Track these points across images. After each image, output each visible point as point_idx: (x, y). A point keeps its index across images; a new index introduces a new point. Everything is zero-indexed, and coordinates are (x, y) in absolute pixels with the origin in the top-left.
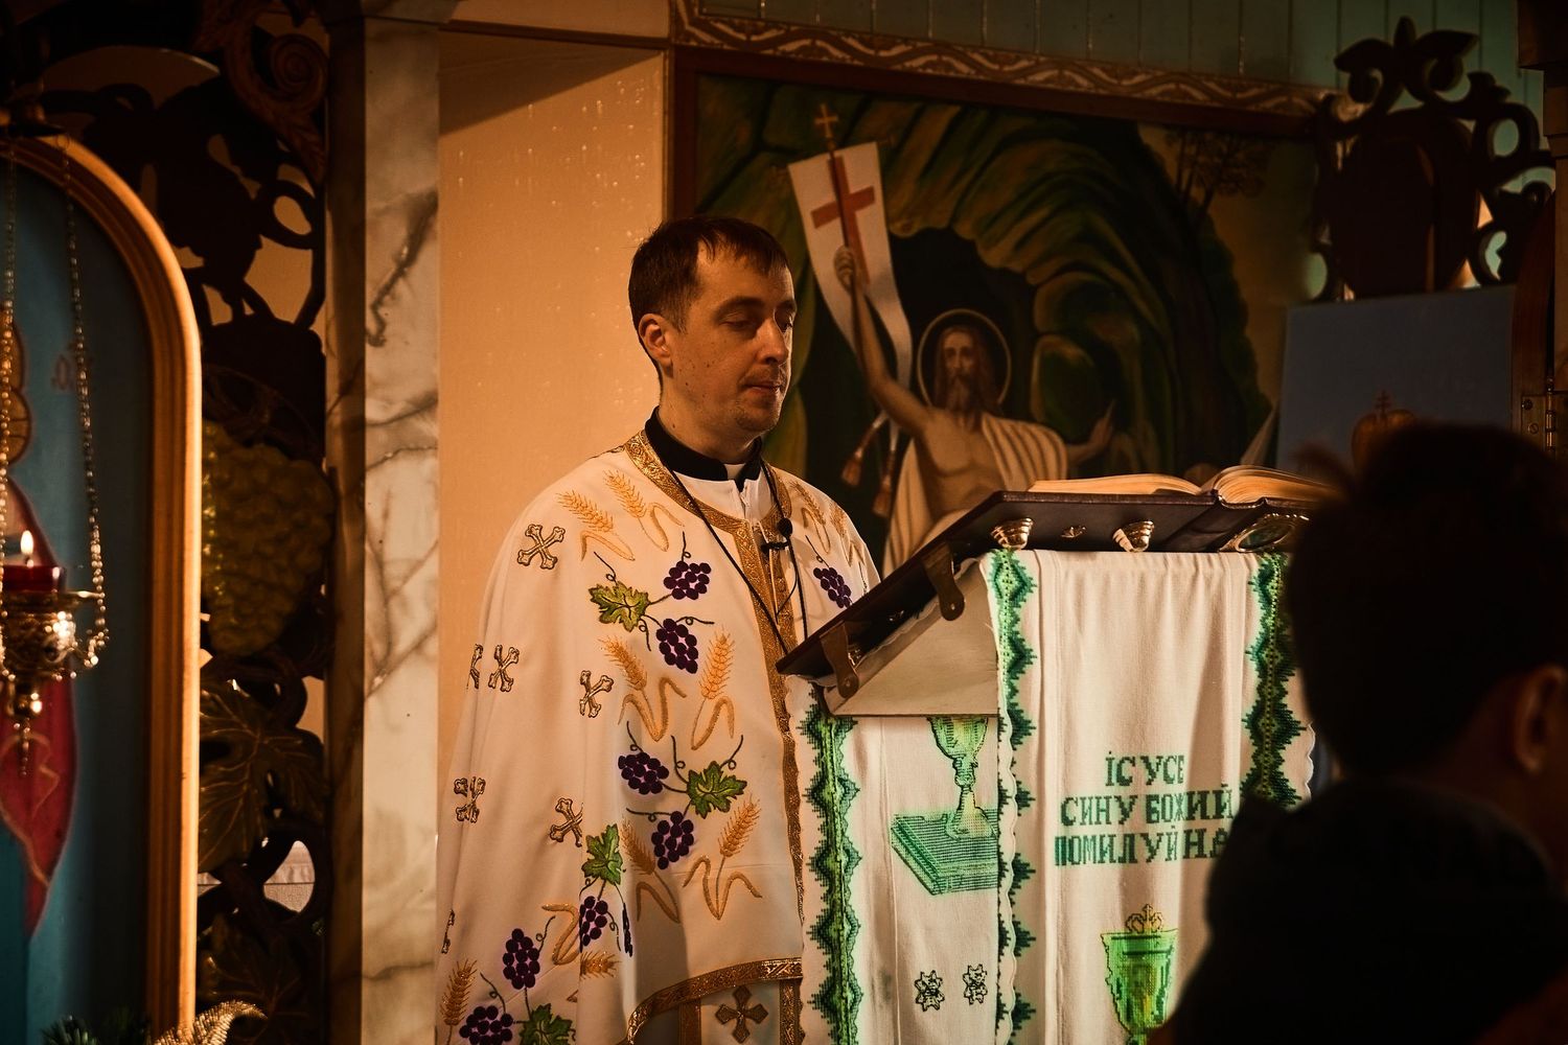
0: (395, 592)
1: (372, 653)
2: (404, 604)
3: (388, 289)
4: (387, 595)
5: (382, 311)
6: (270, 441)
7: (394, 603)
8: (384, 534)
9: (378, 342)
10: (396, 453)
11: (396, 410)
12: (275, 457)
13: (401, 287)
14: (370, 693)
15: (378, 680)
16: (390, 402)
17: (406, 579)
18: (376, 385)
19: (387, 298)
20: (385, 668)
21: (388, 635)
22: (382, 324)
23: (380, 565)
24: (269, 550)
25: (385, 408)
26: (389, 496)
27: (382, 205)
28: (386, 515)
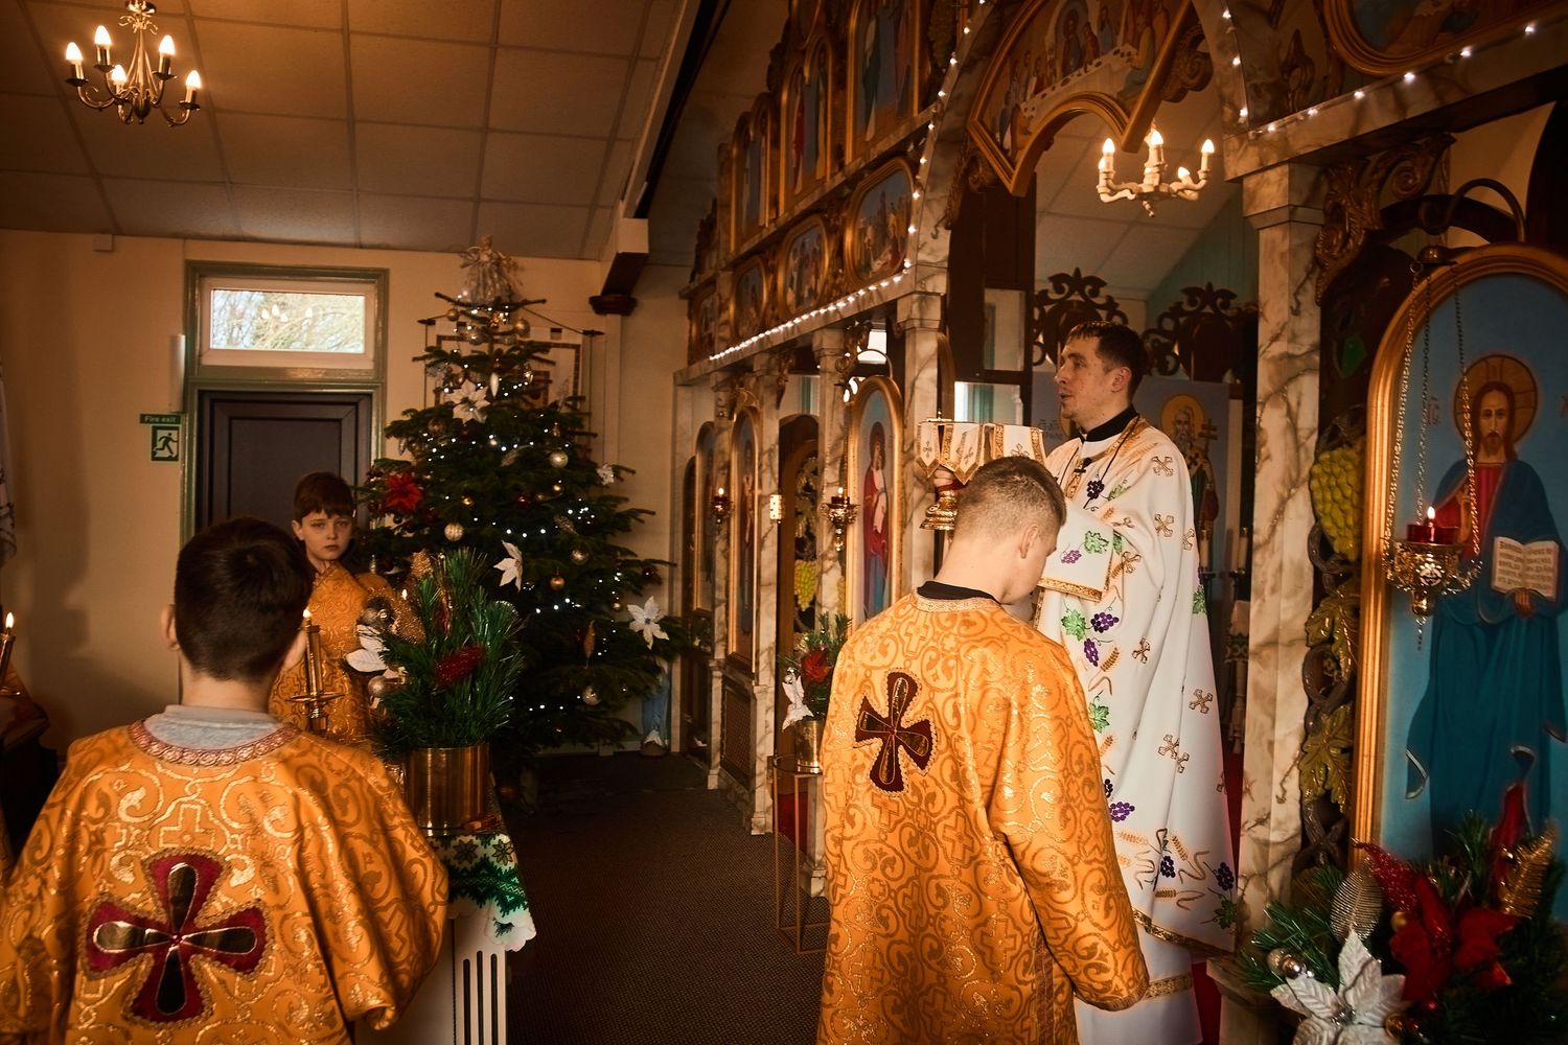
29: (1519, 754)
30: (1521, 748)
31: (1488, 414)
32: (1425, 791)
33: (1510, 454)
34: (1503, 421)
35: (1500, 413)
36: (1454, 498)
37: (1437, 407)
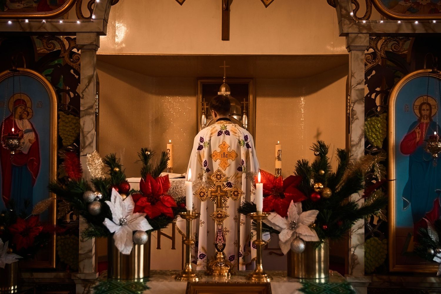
0: (86, 136)
1: (81, 146)
2: (87, 138)
3: (84, 90)
4: (84, 137)
5: (83, 94)
6: (72, 114)
7: (85, 138)
8: (84, 127)
9: (83, 98)
10: (86, 115)
11: (86, 108)
12: (72, 116)
13: (87, 89)
14: (81, 152)
15: (82, 150)
16: (85, 107)
17: (87, 134)
18: (82, 105)
19: (84, 91)
20: (84, 148)
21: (84, 143)
22: (83, 95)
23: (83, 132)
24: (71, 130)
25: (84, 108)
26: (84, 122)
27: (83, 77)
28: (84, 124)
29: (437, 192)
30: (438, 190)
31: (424, 110)
32: (410, 206)
33: (431, 120)
34: (428, 112)
35: (427, 110)
36: (414, 131)
37: (408, 107)
